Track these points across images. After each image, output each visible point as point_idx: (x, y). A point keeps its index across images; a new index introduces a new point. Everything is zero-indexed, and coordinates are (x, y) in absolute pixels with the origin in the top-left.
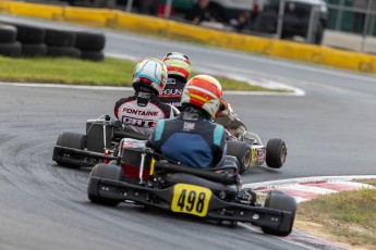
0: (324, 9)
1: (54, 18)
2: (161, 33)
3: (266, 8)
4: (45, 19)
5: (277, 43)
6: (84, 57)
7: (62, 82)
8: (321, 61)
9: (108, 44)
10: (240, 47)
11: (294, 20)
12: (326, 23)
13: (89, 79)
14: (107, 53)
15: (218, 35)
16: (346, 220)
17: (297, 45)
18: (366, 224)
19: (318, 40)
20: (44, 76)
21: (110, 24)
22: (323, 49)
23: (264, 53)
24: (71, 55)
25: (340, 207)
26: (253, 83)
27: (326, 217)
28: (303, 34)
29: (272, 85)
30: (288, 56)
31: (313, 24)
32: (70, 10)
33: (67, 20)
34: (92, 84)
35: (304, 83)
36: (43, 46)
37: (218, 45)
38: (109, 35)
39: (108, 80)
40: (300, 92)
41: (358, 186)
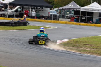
2: (35, 21)
3: (50, 16)
5: (52, 21)
6: (24, 26)
7: (21, 29)
8: (59, 23)
10: (47, 22)
11: (55, 17)
12: (59, 17)
13: (25, 29)
15: (43, 20)
16: (65, 46)
17: (55, 21)
18: (68, 46)
19: (58, 20)
20: (18, 29)
22: (59, 21)
23: (51, 22)
24: (22, 25)
25: (64, 44)
29: (52, 27)
30: (54, 23)
31: (57, 18)
34: (26, 29)
35: (57, 26)
36: (18, 24)
37: (44, 22)
39: (28, 29)
40: (56, 28)
41: (66, 41)
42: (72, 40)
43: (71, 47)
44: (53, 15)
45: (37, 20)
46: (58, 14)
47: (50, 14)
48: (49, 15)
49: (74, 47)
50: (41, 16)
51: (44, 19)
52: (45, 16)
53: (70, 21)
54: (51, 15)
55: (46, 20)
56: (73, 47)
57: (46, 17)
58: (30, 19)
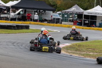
0: (62, 19)
1: (21, 23)
2: (38, 24)
3: (53, 19)
4: (20, 24)
5: (55, 24)
6: (26, 29)
9: (30, 27)
10: (50, 26)
11: (57, 21)
12: (62, 21)
16: (68, 50)
17: (58, 24)
18: (71, 50)
19: (61, 23)
21: (30, 24)
22: (62, 25)
23: (53, 26)
25: (67, 48)
26: (52, 31)
27: (65, 50)
28: (59, 23)
29: (55, 31)
30: (57, 26)
31: (60, 21)
32: (24, 22)
33: (23, 24)
34: (28, 33)
36: (20, 28)
37: (46, 25)
38: (30, 25)
39: (30, 32)
40: (59, 31)
41: (69, 45)
42: (75, 44)
43: (74, 51)
44: (56, 18)
45: (39, 23)
47: (53, 17)
49: (77, 51)
51: (46, 22)
52: (47, 19)
53: (73, 24)
55: (49, 24)
56: (75, 51)
58: (32, 22)
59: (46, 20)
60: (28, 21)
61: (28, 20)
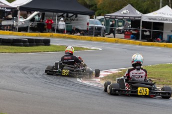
0: (105, 28)
1: (37, 36)
2: (64, 37)
4: (35, 36)
5: (94, 37)
6: (45, 45)
7: (40, 52)
8: (105, 41)
9: (51, 41)
10: (84, 39)
11: (97, 31)
13: (47, 50)
14: (51, 44)
15: (79, 37)
17: (99, 37)
20: (36, 51)
21: (51, 36)
22: (105, 38)
23: (90, 40)
24: (42, 45)
26: (88, 48)
27: (110, 80)
28: (100, 35)
29: (93, 48)
30: (97, 40)
31: (102, 32)
32: (41, 34)
33: (40, 36)
35: (101, 47)
36: (35, 43)
37: (79, 39)
38: (51, 39)
39: (52, 50)
40: (100, 49)
41: (117, 71)
44: (95, 27)
45: (67, 35)
46: (103, 26)
47: (90, 25)
48: (89, 28)
50: (75, 29)
51: (79, 34)
52: (80, 28)
53: (124, 37)
54: (92, 28)
55: (83, 37)
57: (84, 30)
58: (55, 34)
59: (78, 31)
60: (49, 32)
61: (47, 30)
